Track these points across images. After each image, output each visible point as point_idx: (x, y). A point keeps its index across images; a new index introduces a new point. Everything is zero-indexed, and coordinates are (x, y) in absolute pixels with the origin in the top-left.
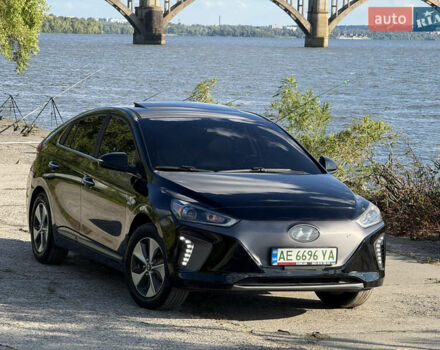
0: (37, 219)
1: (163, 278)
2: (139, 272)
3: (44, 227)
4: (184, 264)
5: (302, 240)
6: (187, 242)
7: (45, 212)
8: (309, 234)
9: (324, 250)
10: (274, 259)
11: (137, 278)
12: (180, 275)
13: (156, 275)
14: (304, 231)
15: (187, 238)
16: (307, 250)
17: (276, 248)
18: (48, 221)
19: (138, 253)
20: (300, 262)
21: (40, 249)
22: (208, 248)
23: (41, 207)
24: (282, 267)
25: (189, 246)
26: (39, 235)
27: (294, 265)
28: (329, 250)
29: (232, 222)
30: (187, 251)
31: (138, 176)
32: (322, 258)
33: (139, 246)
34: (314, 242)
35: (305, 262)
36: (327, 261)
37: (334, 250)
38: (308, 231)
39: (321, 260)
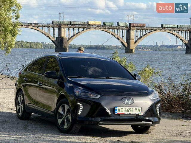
0: (18, 102)
1: (71, 120)
2: (60, 118)
3: (22, 104)
4: (79, 114)
5: (127, 104)
6: (80, 105)
7: (22, 98)
8: (130, 101)
9: (136, 108)
10: (116, 111)
11: (60, 121)
12: (77, 118)
13: (68, 119)
14: (128, 100)
15: (81, 103)
16: (129, 108)
17: (117, 107)
18: (23, 102)
19: (60, 111)
20: (126, 113)
21: (20, 114)
22: (89, 107)
23: (20, 97)
24: (119, 115)
25: (81, 107)
26: (20, 108)
27: (124, 114)
28: (138, 108)
29: (99, 96)
30: (81, 108)
31: (61, 80)
32: (135, 111)
33: (61, 108)
34: (132, 105)
35: (128, 113)
36: (137, 112)
37: (140, 108)
38: (129, 100)
39: (134, 112)
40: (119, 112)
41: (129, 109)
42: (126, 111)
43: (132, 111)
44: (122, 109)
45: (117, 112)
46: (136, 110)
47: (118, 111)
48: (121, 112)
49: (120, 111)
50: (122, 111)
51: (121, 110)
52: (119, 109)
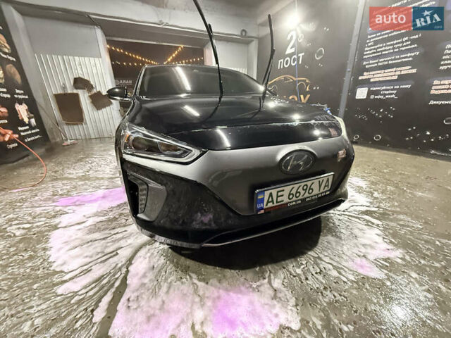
40: (270, 205)
41: (300, 190)
42: (291, 196)
43: (311, 191)
44: (280, 194)
45: (262, 209)
46: (320, 186)
47: (268, 202)
48: (275, 204)
49: (272, 201)
50: (279, 199)
51: (278, 197)
52: (271, 195)
